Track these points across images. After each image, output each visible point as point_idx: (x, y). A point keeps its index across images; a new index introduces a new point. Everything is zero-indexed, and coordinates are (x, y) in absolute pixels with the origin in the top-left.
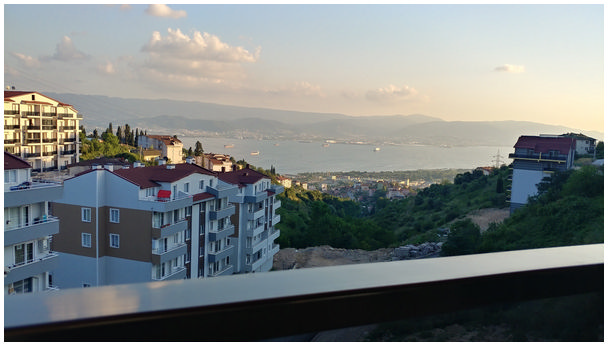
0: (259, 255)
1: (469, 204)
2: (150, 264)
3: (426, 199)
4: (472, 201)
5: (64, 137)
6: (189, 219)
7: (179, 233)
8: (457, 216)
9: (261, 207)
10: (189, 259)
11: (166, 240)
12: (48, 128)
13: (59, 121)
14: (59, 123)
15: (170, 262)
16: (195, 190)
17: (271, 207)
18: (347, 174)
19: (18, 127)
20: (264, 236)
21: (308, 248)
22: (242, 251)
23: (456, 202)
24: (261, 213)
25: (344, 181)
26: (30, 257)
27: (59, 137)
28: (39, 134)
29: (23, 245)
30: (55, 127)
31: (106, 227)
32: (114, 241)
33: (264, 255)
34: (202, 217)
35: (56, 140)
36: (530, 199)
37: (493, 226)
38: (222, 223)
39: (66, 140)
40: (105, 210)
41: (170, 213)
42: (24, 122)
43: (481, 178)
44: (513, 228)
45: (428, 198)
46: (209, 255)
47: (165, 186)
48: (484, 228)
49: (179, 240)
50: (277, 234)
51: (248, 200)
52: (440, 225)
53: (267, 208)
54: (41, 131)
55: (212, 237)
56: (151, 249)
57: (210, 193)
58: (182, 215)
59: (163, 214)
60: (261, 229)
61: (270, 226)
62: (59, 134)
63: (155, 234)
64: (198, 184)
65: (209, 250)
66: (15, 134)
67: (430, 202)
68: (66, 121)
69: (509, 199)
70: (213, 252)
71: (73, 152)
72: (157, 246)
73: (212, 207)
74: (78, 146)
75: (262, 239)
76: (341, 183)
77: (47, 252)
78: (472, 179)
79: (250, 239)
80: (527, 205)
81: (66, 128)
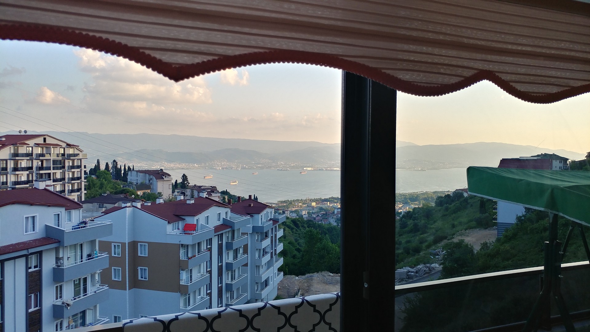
0: (266, 283)
1: (454, 226)
2: (178, 294)
3: (410, 222)
4: (456, 223)
5: (71, 176)
6: (210, 250)
7: (202, 265)
8: (445, 238)
9: (267, 236)
10: (210, 288)
11: (191, 270)
12: (57, 168)
13: (66, 161)
14: (68, 163)
15: (195, 292)
16: (214, 222)
17: (276, 235)
18: (326, 200)
19: (31, 168)
20: (269, 264)
21: (307, 275)
22: (251, 280)
23: (439, 224)
24: (266, 243)
25: (323, 206)
26: (85, 290)
27: (67, 177)
28: (49, 174)
29: (80, 279)
30: (64, 167)
31: (135, 261)
32: (143, 274)
33: (271, 283)
34: (220, 247)
35: (64, 179)
36: (519, 218)
37: (485, 246)
38: (236, 252)
39: (73, 179)
40: (134, 245)
41: (193, 246)
42: (36, 163)
43: (462, 200)
44: (507, 246)
45: (411, 221)
46: (227, 284)
47: (190, 220)
48: (477, 248)
49: (202, 271)
50: (281, 262)
51: (256, 230)
52: (429, 247)
53: (272, 237)
54: (52, 171)
55: (229, 266)
56: (179, 280)
57: (226, 225)
58: (204, 247)
59: (188, 246)
60: (267, 257)
61: (275, 254)
62: (66, 173)
63: (183, 266)
64: (216, 217)
65: (227, 279)
66: (28, 175)
67: (416, 225)
68: (73, 161)
69: (496, 219)
70: (229, 282)
71: (79, 190)
72: (184, 276)
73: (228, 238)
74: (83, 184)
75: (268, 268)
76: (321, 209)
77: (98, 285)
78: (453, 201)
79: (258, 267)
80: (517, 224)
81: (73, 167)
